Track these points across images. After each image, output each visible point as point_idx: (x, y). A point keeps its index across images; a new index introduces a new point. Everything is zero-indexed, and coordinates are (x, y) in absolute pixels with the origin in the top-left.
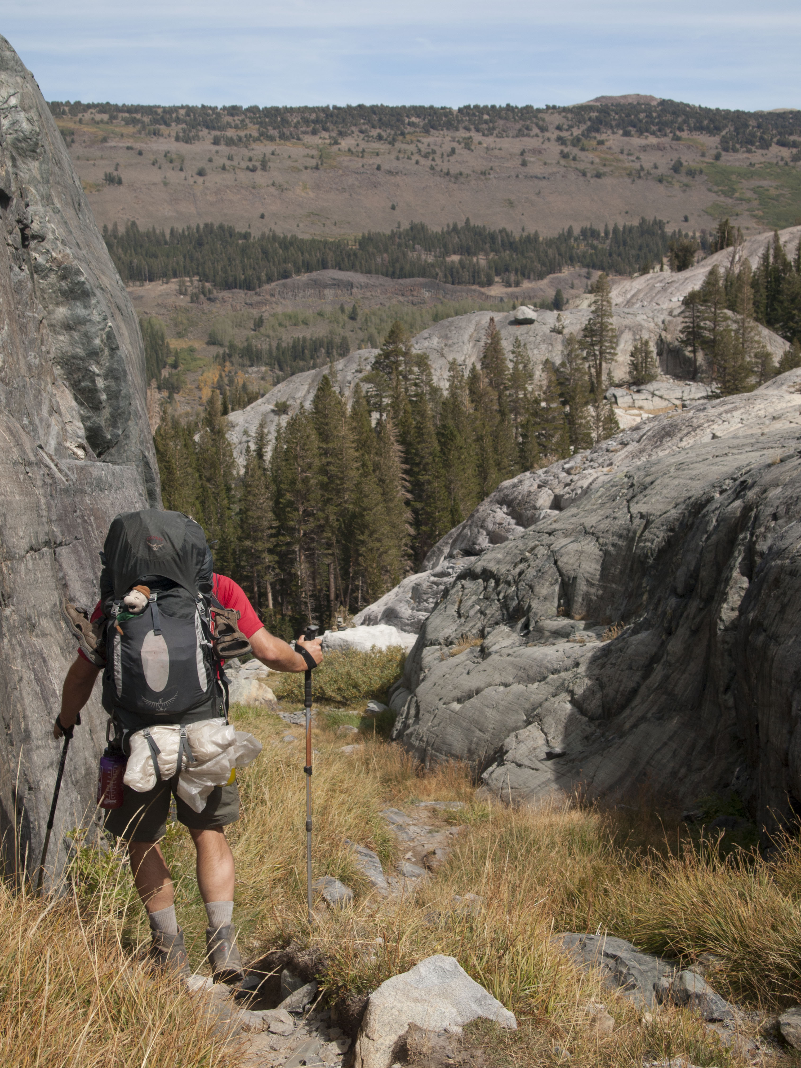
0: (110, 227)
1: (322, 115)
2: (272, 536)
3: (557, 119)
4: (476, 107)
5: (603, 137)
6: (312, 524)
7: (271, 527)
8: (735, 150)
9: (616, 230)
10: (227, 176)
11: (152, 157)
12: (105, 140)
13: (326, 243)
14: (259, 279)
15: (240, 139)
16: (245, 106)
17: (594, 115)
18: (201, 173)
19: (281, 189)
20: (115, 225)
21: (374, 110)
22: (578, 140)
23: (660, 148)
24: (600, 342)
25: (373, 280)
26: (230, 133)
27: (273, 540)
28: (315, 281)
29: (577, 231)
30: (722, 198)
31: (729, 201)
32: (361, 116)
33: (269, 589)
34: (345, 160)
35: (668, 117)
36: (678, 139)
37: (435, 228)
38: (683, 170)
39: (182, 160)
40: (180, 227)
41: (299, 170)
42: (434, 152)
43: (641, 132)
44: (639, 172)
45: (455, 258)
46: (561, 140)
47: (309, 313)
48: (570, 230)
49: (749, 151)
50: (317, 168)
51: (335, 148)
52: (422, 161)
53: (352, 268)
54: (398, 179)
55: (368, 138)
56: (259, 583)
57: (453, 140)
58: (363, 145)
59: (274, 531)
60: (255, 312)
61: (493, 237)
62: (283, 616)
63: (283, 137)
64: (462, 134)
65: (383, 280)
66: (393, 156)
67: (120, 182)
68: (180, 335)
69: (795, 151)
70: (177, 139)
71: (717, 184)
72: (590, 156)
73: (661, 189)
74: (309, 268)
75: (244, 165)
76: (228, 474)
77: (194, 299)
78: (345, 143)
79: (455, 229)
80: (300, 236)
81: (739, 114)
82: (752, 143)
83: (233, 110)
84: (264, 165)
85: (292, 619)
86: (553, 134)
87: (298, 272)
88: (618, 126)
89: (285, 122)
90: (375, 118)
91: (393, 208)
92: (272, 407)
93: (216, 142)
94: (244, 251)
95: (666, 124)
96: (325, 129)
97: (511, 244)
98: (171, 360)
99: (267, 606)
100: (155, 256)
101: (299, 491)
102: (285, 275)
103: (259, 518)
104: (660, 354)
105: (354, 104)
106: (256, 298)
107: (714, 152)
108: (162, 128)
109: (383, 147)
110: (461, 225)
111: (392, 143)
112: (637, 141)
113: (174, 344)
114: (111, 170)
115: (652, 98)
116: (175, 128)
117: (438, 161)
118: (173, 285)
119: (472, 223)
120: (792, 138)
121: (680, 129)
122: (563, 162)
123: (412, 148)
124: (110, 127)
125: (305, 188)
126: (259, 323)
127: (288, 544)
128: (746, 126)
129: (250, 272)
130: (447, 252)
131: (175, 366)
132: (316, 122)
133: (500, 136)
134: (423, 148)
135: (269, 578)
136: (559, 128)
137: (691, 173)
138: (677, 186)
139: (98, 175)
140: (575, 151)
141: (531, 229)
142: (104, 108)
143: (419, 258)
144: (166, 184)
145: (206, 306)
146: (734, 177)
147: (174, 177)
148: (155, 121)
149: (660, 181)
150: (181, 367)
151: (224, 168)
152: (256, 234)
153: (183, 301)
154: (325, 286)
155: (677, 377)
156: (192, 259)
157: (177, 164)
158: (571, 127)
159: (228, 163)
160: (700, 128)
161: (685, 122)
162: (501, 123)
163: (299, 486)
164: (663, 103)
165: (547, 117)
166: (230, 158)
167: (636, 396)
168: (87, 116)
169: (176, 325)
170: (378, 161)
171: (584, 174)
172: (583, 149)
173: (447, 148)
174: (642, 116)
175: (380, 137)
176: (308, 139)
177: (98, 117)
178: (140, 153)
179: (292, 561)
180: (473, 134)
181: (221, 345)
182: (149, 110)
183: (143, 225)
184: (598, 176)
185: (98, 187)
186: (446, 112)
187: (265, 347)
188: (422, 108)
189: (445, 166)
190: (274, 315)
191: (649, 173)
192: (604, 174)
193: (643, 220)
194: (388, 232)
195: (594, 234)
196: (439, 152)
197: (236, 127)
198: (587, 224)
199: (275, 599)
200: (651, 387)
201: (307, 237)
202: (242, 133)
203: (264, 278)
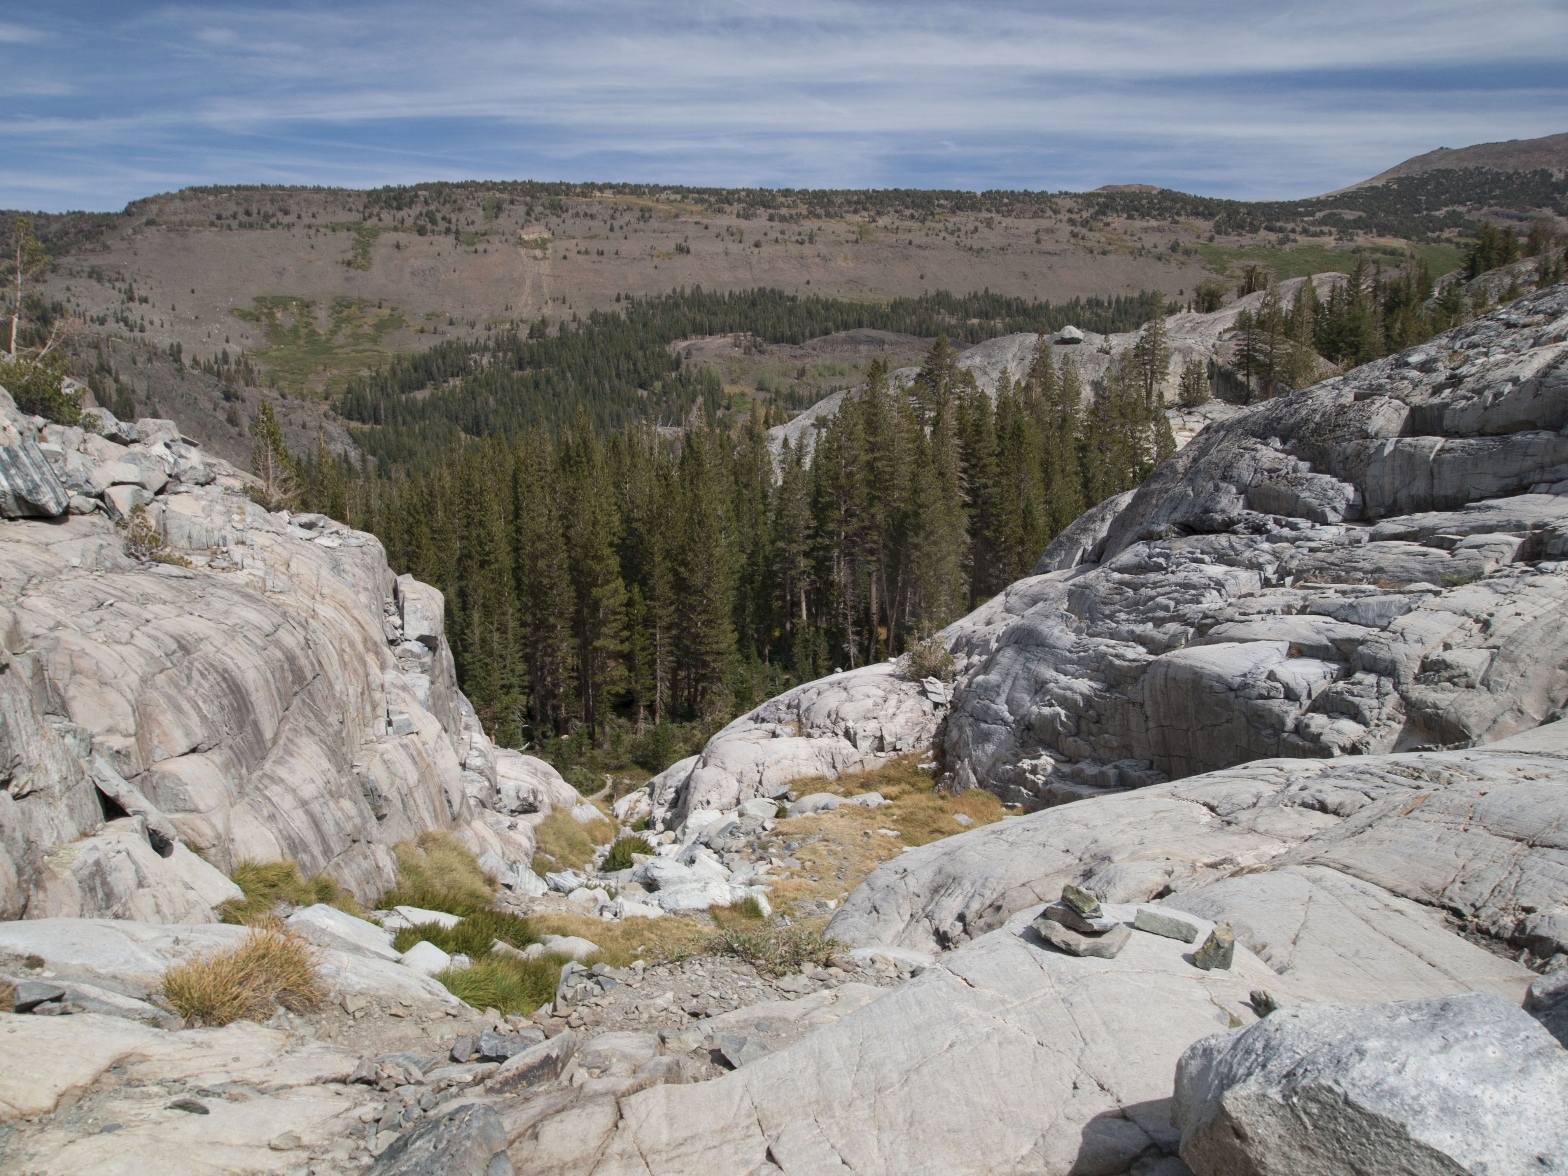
0: (678, 290)
1: (863, 197)
2: (808, 537)
3: (1069, 203)
4: (998, 192)
5: (1110, 219)
6: (855, 524)
7: (808, 528)
8: (1227, 234)
9: (1118, 301)
10: (778, 247)
11: (716, 231)
12: (677, 216)
13: (862, 306)
14: (803, 335)
15: (791, 217)
16: (797, 189)
17: (1101, 200)
18: (757, 245)
19: (825, 259)
20: (683, 288)
21: (907, 193)
22: (1087, 222)
23: (1160, 230)
24: (1151, 361)
25: (902, 338)
26: (784, 211)
27: (809, 541)
28: (852, 338)
29: (1083, 301)
30: (1214, 275)
31: (1221, 278)
32: (896, 198)
33: (803, 598)
34: (881, 236)
35: (1168, 204)
36: (1176, 222)
37: (959, 294)
38: (1180, 249)
39: (742, 233)
40: (737, 291)
41: (841, 244)
42: (959, 230)
43: (1143, 216)
44: (1140, 251)
45: (975, 321)
46: (1071, 222)
47: (845, 366)
48: (1078, 299)
49: (1239, 235)
50: (857, 242)
51: (873, 225)
52: (949, 237)
53: (885, 327)
54: (927, 253)
55: (902, 217)
56: (792, 591)
57: (977, 220)
58: (897, 223)
59: (811, 532)
60: (799, 364)
61: (1009, 304)
62: (818, 629)
63: (828, 215)
64: (985, 215)
65: (910, 338)
66: (923, 233)
67: (688, 252)
68: (733, 382)
69: (1281, 235)
70: (738, 216)
71: (1210, 263)
72: (1097, 235)
73: (1160, 265)
74: (846, 327)
75: (794, 239)
76: (765, 481)
77: (747, 351)
78: (881, 222)
79: (975, 296)
80: (840, 299)
81: (1230, 203)
82: (1243, 228)
83: (787, 193)
84: (811, 239)
85: (827, 632)
86: (1065, 216)
87: (837, 329)
88: (1123, 210)
89: (830, 202)
90: (909, 200)
91: (922, 277)
92: (812, 421)
93: (771, 218)
94: (791, 311)
95: (1165, 209)
96: (865, 209)
97: (1025, 310)
98: (724, 403)
99: (800, 617)
100: (715, 314)
101: (841, 487)
102: (826, 332)
103: (794, 516)
104: (1210, 377)
105: (891, 188)
106: (799, 352)
107: (1208, 235)
108: (726, 206)
109: (915, 225)
110: (981, 293)
111: (923, 222)
112: (1139, 224)
113: (728, 389)
114: (681, 241)
115: (1153, 188)
116: (737, 207)
117: (963, 237)
118: (729, 339)
119: (991, 291)
120: (1278, 224)
121: (1179, 214)
122: (1072, 240)
123: (940, 226)
124: (682, 205)
125: (846, 259)
126: (802, 373)
127: (827, 548)
128: (1238, 213)
129: (795, 329)
130: (968, 316)
131: (728, 408)
132: (858, 202)
133: (1017, 217)
134: (950, 226)
135: (804, 585)
136: (1070, 211)
137: (1187, 252)
138: (1174, 263)
139: (671, 246)
140: (1084, 231)
141: (1043, 299)
142: (677, 190)
143: (943, 320)
144: (727, 254)
145: (757, 357)
146: (1225, 257)
147: (734, 248)
148: (720, 201)
149: (1159, 259)
150: (733, 409)
151: (777, 241)
152: (802, 297)
153: (737, 352)
154: (860, 342)
155: (1228, 401)
156: (746, 317)
157: (737, 237)
158: (1080, 210)
159: (780, 237)
160: (1196, 214)
161: (1182, 208)
162: (1019, 205)
163: (843, 481)
164: (1162, 192)
165: (1059, 201)
166: (783, 232)
167: (1186, 418)
168: (663, 196)
169: (730, 373)
170: (909, 237)
171: (1091, 252)
172: (1091, 230)
173: (971, 227)
174: (1144, 202)
175: (912, 217)
176: (850, 217)
177: (672, 197)
178: (706, 228)
179: (830, 570)
180: (994, 215)
181: (768, 391)
182: (716, 192)
183: (706, 289)
184: (1104, 253)
185: (669, 256)
186: (971, 196)
187: (806, 393)
188: (950, 192)
189: (969, 243)
190: (815, 367)
191: (1149, 252)
192: (1109, 252)
193: (1143, 292)
194: (917, 298)
195: (1098, 303)
196: (963, 229)
197: (789, 206)
198: (1093, 295)
199: (809, 610)
200: (1202, 409)
201: (846, 301)
202: (793, 212)
203: (807, 334)
